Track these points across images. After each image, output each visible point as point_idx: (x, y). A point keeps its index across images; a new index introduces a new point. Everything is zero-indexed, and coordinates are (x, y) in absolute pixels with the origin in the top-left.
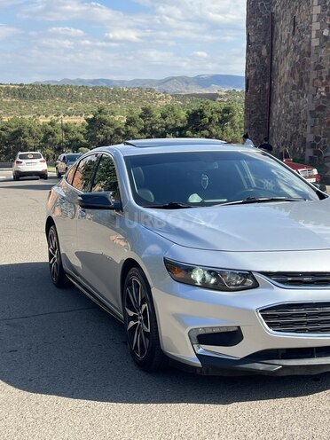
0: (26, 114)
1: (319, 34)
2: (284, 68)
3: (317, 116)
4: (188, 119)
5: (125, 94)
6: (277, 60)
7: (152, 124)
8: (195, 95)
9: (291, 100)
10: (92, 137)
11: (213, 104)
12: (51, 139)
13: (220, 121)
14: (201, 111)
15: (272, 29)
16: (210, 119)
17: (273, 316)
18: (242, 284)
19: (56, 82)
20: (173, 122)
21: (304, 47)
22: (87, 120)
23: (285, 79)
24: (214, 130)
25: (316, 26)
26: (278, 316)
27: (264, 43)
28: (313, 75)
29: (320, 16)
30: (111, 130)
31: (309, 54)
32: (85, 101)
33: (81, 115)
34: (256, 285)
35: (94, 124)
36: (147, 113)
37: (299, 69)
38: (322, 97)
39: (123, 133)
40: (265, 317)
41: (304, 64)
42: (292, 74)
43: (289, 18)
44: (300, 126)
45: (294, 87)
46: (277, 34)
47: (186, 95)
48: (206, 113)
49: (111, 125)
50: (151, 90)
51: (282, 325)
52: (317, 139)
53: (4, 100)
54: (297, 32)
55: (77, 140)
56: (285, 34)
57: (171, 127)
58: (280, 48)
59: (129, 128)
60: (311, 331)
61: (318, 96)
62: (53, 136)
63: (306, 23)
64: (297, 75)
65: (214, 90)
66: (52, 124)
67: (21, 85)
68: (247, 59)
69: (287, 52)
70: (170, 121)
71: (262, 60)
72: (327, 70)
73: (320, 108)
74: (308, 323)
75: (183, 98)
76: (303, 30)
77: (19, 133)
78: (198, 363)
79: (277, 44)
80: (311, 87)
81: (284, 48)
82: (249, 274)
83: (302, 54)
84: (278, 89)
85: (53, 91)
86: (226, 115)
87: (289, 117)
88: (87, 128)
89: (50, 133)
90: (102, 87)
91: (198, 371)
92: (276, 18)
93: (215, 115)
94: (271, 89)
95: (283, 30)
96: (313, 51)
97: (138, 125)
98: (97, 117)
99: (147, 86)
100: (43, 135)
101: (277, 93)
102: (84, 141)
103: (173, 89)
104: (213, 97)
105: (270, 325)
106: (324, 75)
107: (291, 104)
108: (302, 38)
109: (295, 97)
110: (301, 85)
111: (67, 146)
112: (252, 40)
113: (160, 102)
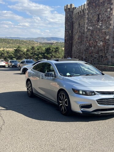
1: (87, 28)
2: (76, 37)
3: (86, 51)
4: (46, 50)
5: (25, 42)
6: (74, 35)
7: (35, 51)
8: (46, 43)
9: (78, 46)
10: (16, 55)
11: (53, 46)
12: (3, 55)
13: (55, 51)
14: (49, 48)
15: (73, 26)
16: (52, 50)
17: (99, 101)
18: (92, 94)
19: (3, 38)
20: (41, 51)
21: (82, 31)
22: (15, 50)
23: (77, 40)
24: (53, 54)
25: (86, 26)
26: (100, 101)
27: (70, 29)
28: (85, 39)
29: (87, 23)
30: (22, 53)
31: (84, 34)
32: (12, 44)
33: (11, 48)
34: (95, 94)
35: (17, 51)
36: (33, 48)
37: (81, 37)
38: (88, 46)
39: (26, 54)
40: (97, 102)
41: (82, 36)
42: (78, 39)
43: (78, 23)
44: (81, 54)
45: (79, 43)
46: (74, 27)
47: (44, 43)
48: (51, 49)
49: (22, 52)
50: (33, 41)
51: (101, 103)
52: (86, 58)
54: (80, 27)
55: (11, 56)
56: (77, 27)
57: (40, 53)
58: (75, 31)
59: (28, 52)
60: (107, 105)
61: (86, 45)
62: (4, 54)
63: (83, 25)
64: (80, 39)
65: (52, 41)
66: (3, 51)
68: (65, 34)
69: (77, 32)
70: (40, 51)
71: (70, 34)
72: (89, 38)
73: (87, 49)
74: (107, 103)
75: (43, 44)
76: (82, 26)
78: (81, 112)
79: (74, 30)
80: (85, 43)
81: (76, 31)
82: (93, 92)
83: (82, 33)
84: (74, 43)
85: (2, 40)
86: (57, 49)
87: (77, 51)
88: (14, 52)
89: (3, 53)
90: (18, 40)
91: (81, 114)
92: (74, 22)
93: (54, 49)
94: (72, 43)
95: (76, 26)
96: (85, 33)
97: (31, 52)
98: (18, 49)
99: (32, 40)
101: (74, 44)
102: (14, 56)
103: (39, 41)
104: (52, 44)
105: (98, 103)
106: (88, 40)
107: (78, 47)
108: (82, 29)
109: (79, 46)
110: (81, 42)
111: (8, 57)
112: (67, 28)
113: (36, 45)
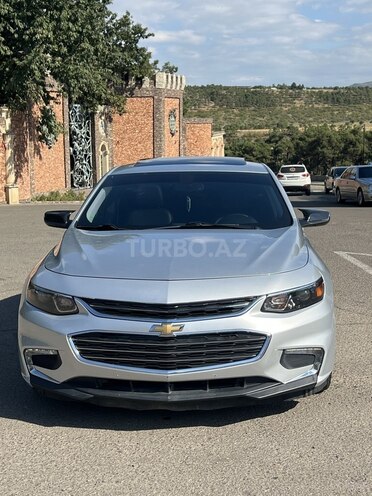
0: (338, 121)
12: (351, 149)
17: (84, 344)
34: (76, 311)
40: (77, 344)
53: (316, 106)
66: (354, 132)
67: (336, 88)
77: (317, 143)
82: (73, 299)
89: (351, 143)
100: (343, 145)
105: (82, 352)
